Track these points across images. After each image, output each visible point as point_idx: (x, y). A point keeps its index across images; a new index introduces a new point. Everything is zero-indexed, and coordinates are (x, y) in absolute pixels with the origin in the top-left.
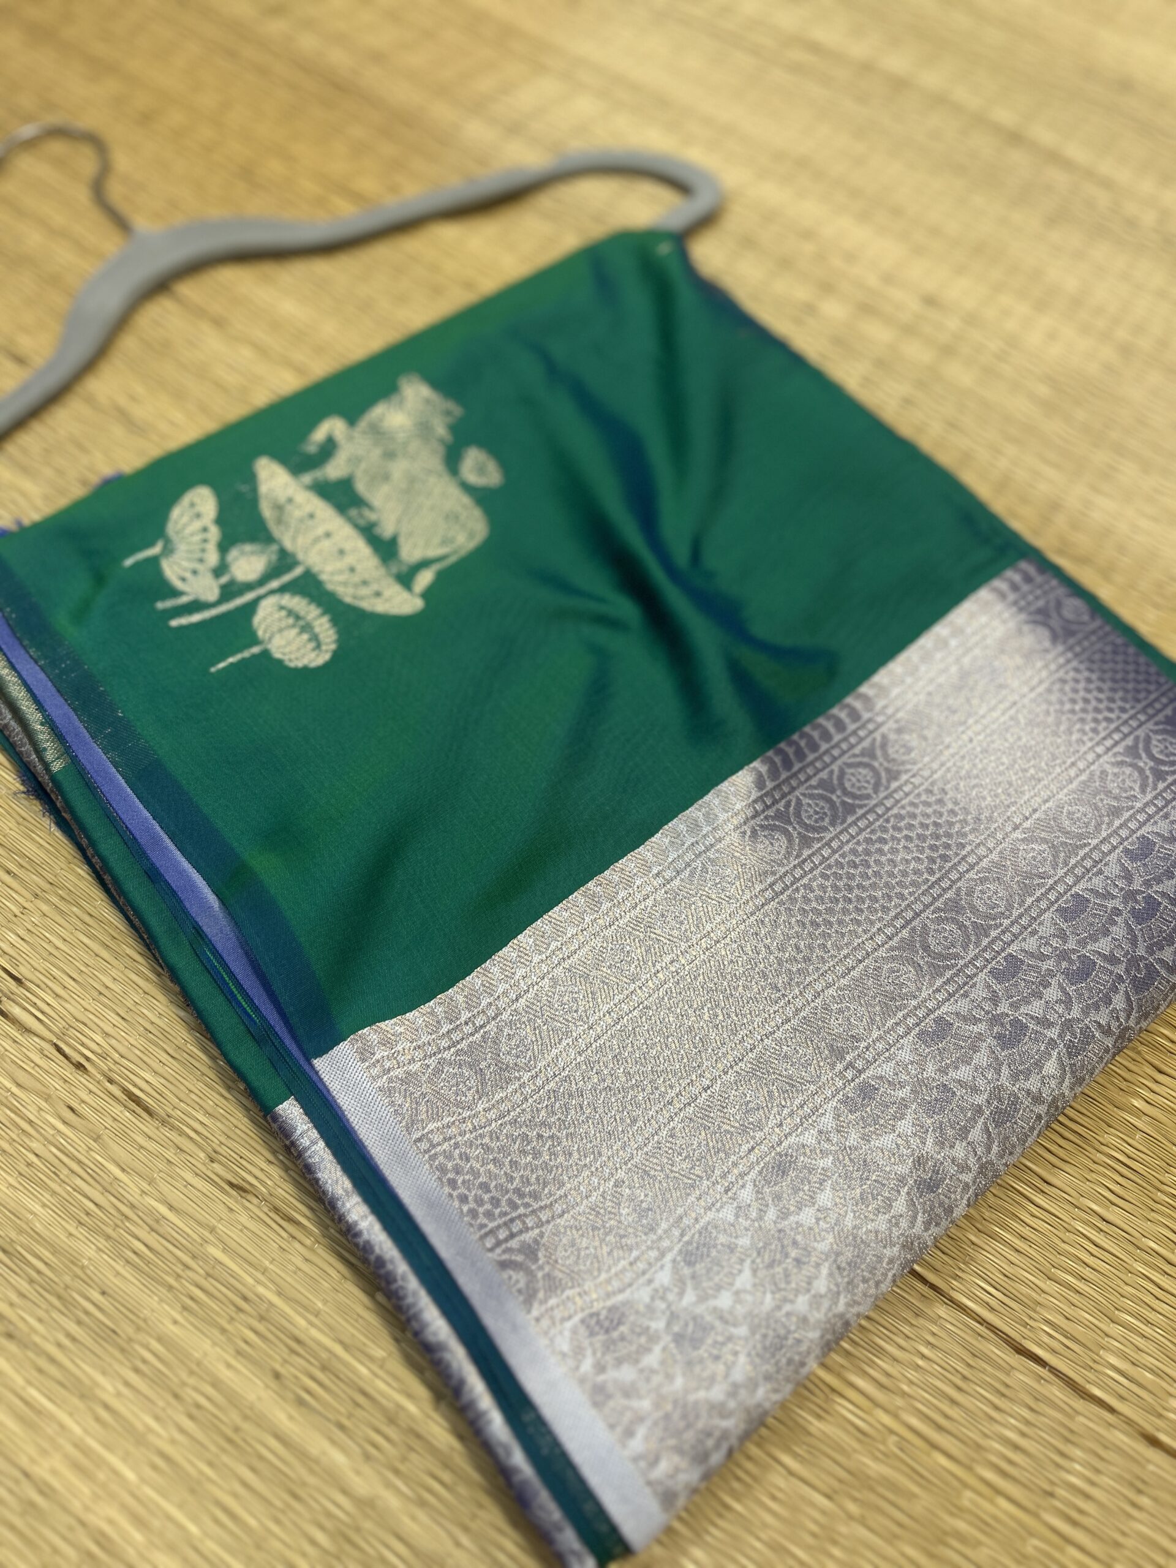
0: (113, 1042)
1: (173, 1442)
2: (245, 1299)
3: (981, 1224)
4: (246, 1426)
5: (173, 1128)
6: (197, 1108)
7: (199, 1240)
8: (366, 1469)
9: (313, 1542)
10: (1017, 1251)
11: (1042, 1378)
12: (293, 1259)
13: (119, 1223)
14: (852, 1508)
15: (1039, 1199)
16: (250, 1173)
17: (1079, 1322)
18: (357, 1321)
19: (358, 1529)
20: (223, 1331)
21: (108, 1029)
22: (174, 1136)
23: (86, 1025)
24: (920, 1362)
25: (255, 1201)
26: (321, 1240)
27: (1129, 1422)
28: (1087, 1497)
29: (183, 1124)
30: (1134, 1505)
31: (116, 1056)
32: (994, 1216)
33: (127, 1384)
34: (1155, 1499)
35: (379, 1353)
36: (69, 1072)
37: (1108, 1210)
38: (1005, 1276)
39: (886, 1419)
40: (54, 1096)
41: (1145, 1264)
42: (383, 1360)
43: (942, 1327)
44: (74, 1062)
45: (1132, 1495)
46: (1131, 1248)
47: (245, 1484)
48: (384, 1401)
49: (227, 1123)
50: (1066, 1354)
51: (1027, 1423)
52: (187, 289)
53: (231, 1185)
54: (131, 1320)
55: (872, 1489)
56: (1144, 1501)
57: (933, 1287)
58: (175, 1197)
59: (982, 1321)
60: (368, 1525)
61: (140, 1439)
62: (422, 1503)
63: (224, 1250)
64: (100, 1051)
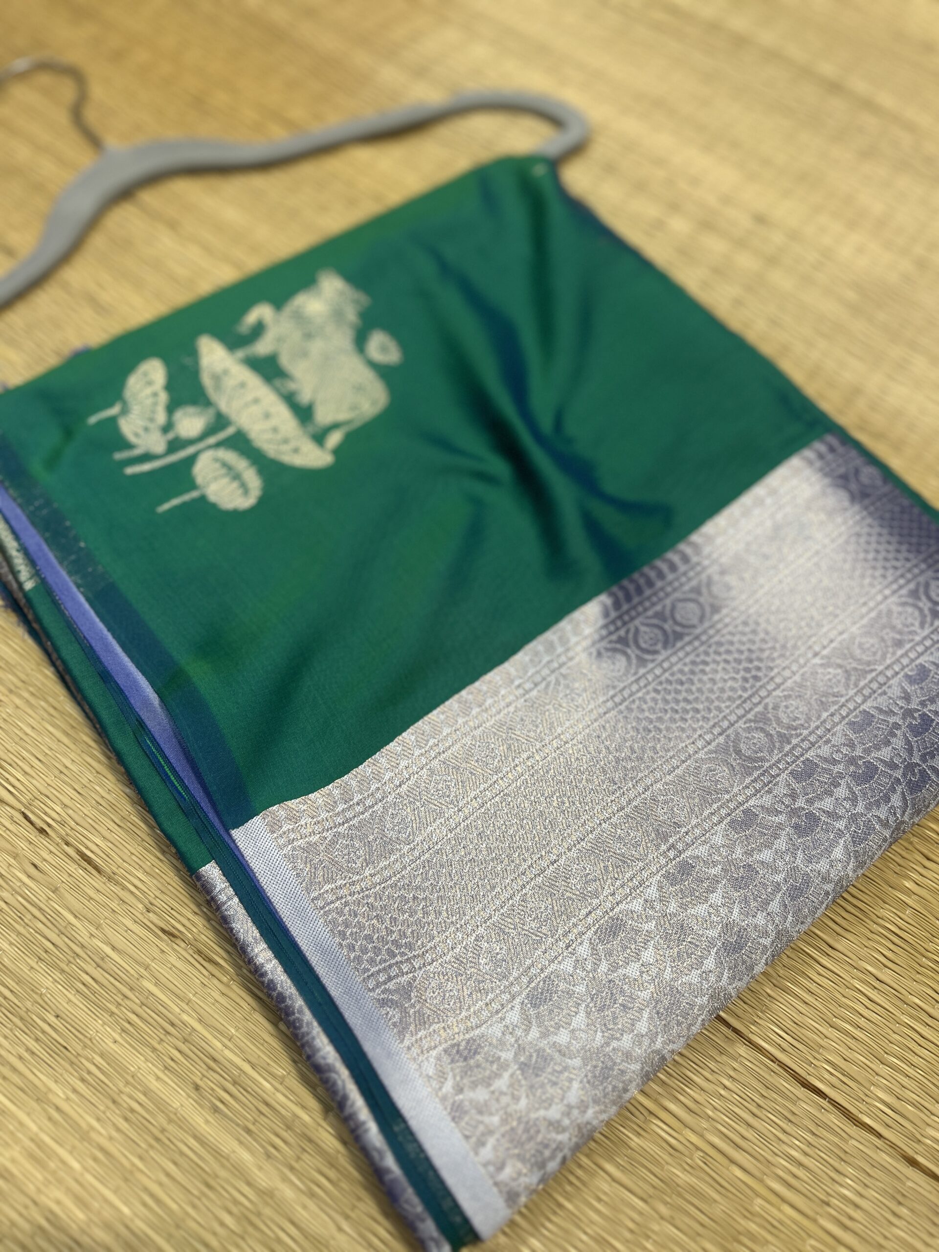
0: (70, 812)
1: (111, 1138)
2: (173, 1024)
3: (776, 980)
4: (170, 1128)
5: (117, 883)
6: (137, 867)
7: (136, 975)
8: (267, 1166)
9: (222, 1224)
10: (806, 1003)
11: (823, 1108)
12: (213, 993)
13: (72, 960)
14: (663, 1210)
15: (825, 961)
16: (179, 922)
17: (854, 1063)
18: (262, 1045)
19: (259, 1214)
20: (154, 1049)
21: (67, 801)
22: (117, 889)
23: (48, 797)
24: (722, 1092)
25: (183, 945)
26: (235, 977)
27: (893, 1146)
28: (857, 1206)
29: (125, 880)
30: (895, 1214)
31: (72, 824)
32: (787, 974)
33: (75, 1091)
34: (912, 1210)
35: (280, 1072)
36: (33, 835)
37: (881, 972)
38: (795, 1023)
39: (694, 1138)
40: (21, 855)
41: (911, 1017)
42: (283, 1077)
43: (741, 1063)
44: (38, 827)
45: (893, 1206)
46: (899, 1003)
47: (168, 1175)
48: (283, 1111)
49: (161, 880)
50: (844, 1089)
51: (810, 1144)
52: (149, 197)
53: (163, 931)
54: (80, 1039)
55: (680, 1195)
56: (904, 1211)
57: (735, 1030)
58: (118, 940)
59: (774, 1059)
60: (267, 1211)
61: (84, 1136)
62: (312, 1195)
63: (156, 985)
64: (59, 819)
